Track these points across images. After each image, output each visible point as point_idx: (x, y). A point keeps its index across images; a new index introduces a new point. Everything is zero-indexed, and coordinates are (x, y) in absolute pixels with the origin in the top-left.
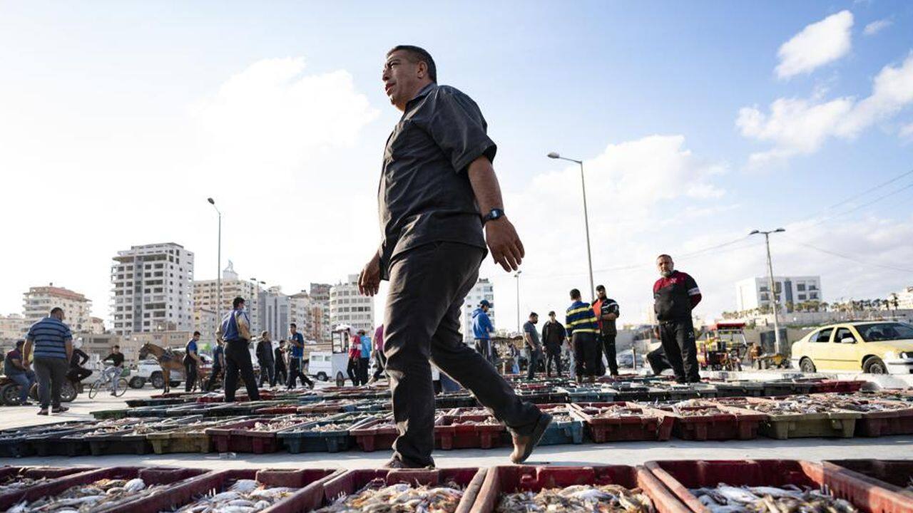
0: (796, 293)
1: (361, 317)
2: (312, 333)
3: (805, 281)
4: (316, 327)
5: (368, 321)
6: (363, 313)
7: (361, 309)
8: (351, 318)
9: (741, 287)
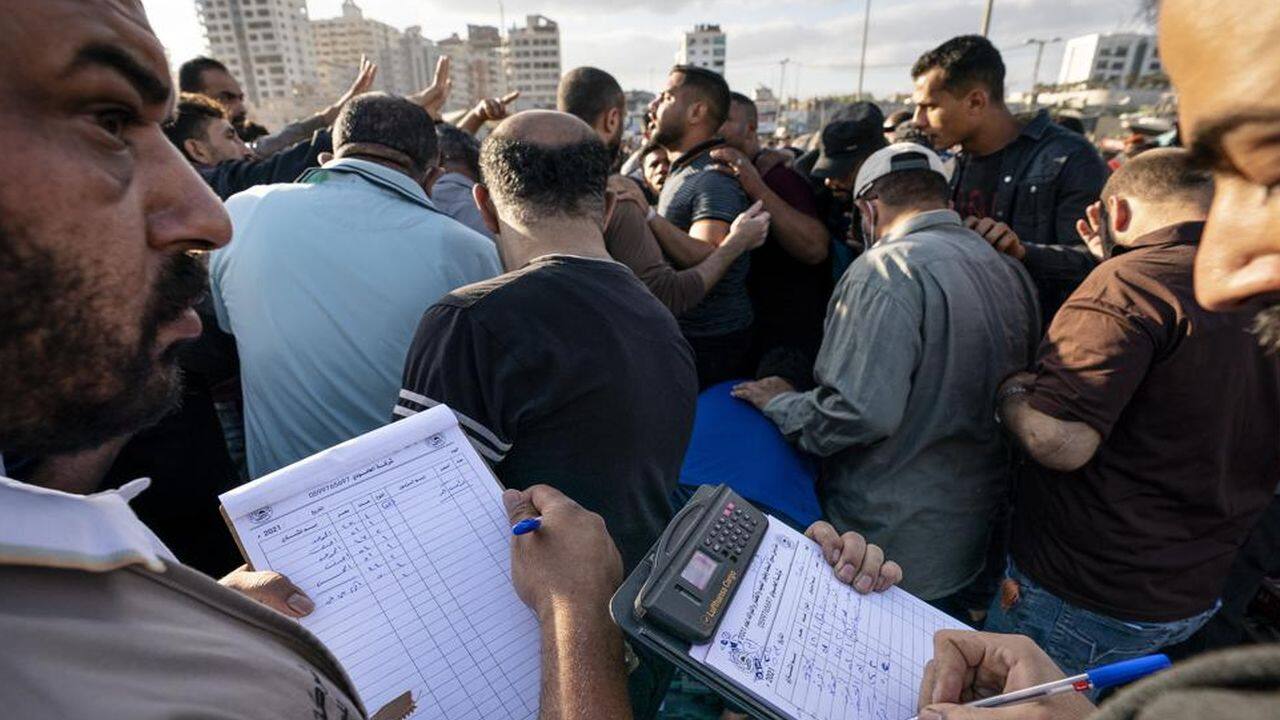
8: (532, 77)
9: (1074, 49)
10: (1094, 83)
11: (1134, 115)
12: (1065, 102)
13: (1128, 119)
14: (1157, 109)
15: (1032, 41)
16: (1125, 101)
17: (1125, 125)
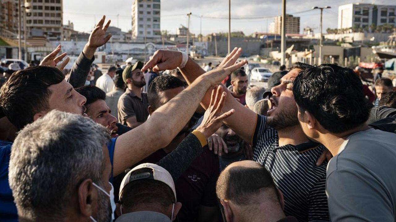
0: (379, 17)
1: (53, 15)
2: (5, 24)
3: (387, 9)
4: (9, 20)
5: (58, 19)
6: (56, 12)
7: (53, 8)
8: (44, 15)
9: (342, 11)
10: (356, 29)
11: (378, 47)
12: (342, 39)
13: (375, 49)
14: (389, 43)
15: (316, 8)
16: (373, 39)
17: (375, 52)
